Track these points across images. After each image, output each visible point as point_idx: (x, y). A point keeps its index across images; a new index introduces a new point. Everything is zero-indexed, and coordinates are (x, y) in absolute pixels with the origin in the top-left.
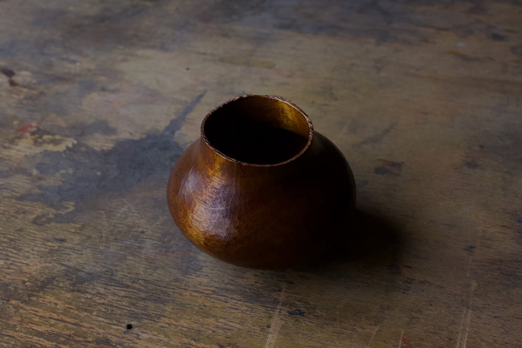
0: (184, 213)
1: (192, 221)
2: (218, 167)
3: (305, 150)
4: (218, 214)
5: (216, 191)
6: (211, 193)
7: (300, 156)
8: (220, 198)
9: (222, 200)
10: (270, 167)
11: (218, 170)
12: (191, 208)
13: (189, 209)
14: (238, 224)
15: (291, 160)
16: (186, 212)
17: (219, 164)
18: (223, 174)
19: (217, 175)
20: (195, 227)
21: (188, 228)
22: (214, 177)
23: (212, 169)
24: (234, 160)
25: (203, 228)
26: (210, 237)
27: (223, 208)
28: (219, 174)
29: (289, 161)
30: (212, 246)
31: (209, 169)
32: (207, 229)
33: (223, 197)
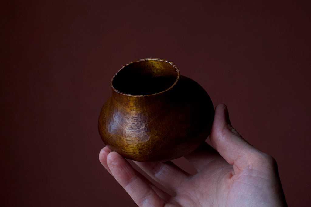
0: (120, 140)
1: (127, 143)
2: (132, 104)
3: (178, 78)
4: (143, 132)
5: (135, 119)
6: (133, 121)
7: (178, 82)
8: (140, 121)
9: (142, 122)
10: (164, 92)
11: (133, 106)
12: (123, 136)
13: (122, 136)
14: (157, 133)
15: (174, 85)
16: (121, 139)
17: (133, 102)
18: (137, 107)
19: (133, 109)
20: (130, 145)
21: (126, 148)
22: (131, 111)
23: (128, 107)
24: (142, 96)
25: (136, 144)
26: (142, 147)
27: (144, 127)
28: (134, 108)
29: (173, 86)
30: (144, 152)
31: (127, 108)
32: (139, 143)
33: (142, 120)
